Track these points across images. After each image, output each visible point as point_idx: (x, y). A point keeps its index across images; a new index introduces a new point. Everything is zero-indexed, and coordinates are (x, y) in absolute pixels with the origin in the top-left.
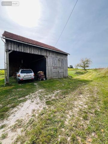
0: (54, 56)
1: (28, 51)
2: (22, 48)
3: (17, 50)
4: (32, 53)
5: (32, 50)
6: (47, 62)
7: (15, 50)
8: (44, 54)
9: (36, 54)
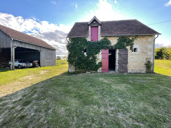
0: (45, 50)
1: (27, 47)
2: (24, 45)
3: (20, 46)
4: (30, 48)
5: (30, 46)
6: (41, 54)
7: (19, 46)
8: (38, 49)
9: (33, 49)
